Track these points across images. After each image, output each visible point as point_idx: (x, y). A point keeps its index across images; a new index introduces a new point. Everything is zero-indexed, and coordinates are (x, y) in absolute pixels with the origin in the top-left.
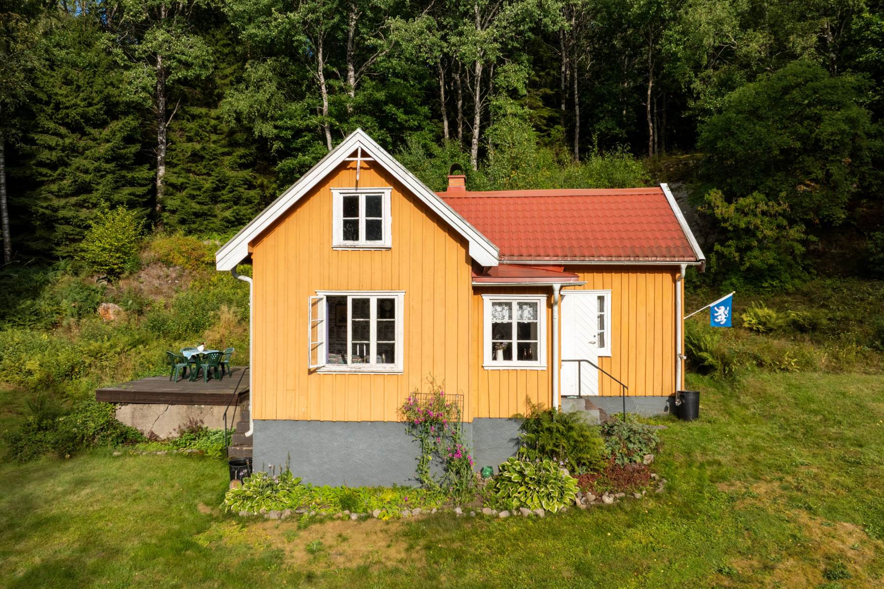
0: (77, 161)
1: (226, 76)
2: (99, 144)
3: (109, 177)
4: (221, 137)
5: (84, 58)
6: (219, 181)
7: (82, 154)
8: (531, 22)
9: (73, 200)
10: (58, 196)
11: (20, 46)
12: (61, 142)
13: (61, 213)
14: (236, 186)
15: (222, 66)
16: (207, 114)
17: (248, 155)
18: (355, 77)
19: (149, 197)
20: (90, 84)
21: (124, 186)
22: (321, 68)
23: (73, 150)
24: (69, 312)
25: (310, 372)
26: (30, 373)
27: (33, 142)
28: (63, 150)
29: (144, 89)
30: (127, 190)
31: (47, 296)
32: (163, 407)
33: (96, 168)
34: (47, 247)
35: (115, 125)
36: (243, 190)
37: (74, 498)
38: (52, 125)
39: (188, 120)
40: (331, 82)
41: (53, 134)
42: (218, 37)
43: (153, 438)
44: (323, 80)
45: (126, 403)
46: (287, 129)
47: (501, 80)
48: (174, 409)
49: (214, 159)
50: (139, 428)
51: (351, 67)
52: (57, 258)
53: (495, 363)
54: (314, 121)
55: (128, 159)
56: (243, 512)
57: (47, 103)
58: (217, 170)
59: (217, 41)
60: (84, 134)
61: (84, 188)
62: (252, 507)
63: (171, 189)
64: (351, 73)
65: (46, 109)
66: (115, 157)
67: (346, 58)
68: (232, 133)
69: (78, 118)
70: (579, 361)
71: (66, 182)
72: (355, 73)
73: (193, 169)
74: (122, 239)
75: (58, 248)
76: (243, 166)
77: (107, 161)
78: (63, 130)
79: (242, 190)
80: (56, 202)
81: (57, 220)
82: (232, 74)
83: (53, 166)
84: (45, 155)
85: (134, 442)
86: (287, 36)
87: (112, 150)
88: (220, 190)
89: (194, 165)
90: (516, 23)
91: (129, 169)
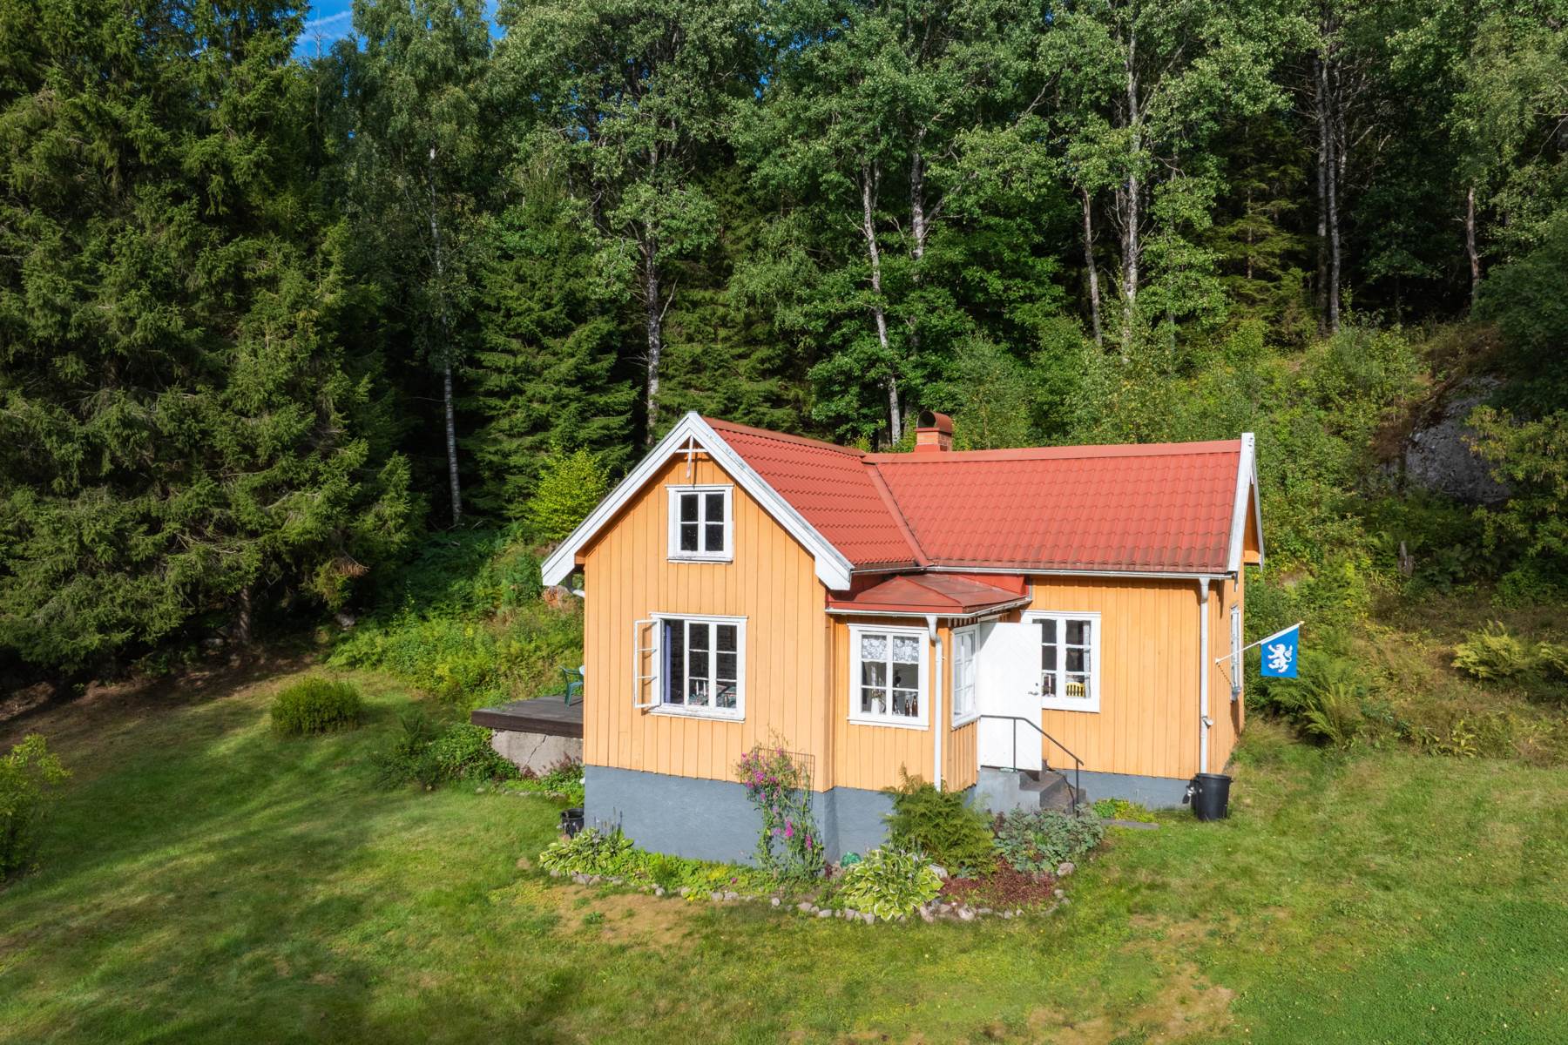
0: (531, 388)
1: (740, 239)
2: (561, 360)
3: (574, 405)
4: (732, 332)
5: (542, 242)
6: (729, 399)
7: (540, 375)
8: (1211, 104)
9: (528, 440)
10: (511, 436)
11: (462, 237)
12: (511, 360)
13: (515, 460)
14: (753, 405)
15: (736, 223)
16: (711, 299)
17: (773, 358)
18: (924, 224)
19: (631, 427)
20: (548, 278)
21: (595, 415)
22: (867, 217)
23: (530, 372)
24: (505, 598)
25: (644, 712)
26: (441, 678)
27: (478, 364)
28: (515, 372)
29: (619, 277)
30: (599, 421)
31: (485, 574)
32: (539, 737)
33: (555, 395)
34: (495, 505)
35: (582, 331)
36: (766, 410)
37: (406, 835)
38: (501, 340)
39: (688, 310)
40: (884, 236)
41: (502, 351)
42: (729, 180)
43: (529, 774)
44: (871, 235)
45: (502, 730)
46: (818, 317)
47: (1162, 208)
48: (551, 739)
49: (720, 367)
50: (515, 762)
51: (917, 209)
52: (509, 520)
53: (866, 716)
54: (860, 299)
55: (599, 377)
56: (555, 871)
57: (497, 309)
58: (725, 383)
59: (728, 186)
60: (542, 347)
61: (540, 425)
62: (565, 867)
63: (664, 413)
64: (918, 219)
65: (495, 317)
66: (582, 379)
67: (909, 194)
68: (749, 323)
69: (531, 327)
70: (1015, 719)
71: (520, 415)
72: (924, 218)
73: (693, 382)
74: (578, 496)
75: (511, 507)
76: (765, 374)
77: (570, 384)
78: (515, 344)
79: (762, 410)
80: (509, 445)
81: (509, 469)
82: (748, 235)
83: (504, 394)
84: (494, 381)
85: (506, 777)
86: (812, 175)
87: (576, 368)
88: (731, 413)
89: (694, 376)
90: (1184, 109)
91: (603, 390)
